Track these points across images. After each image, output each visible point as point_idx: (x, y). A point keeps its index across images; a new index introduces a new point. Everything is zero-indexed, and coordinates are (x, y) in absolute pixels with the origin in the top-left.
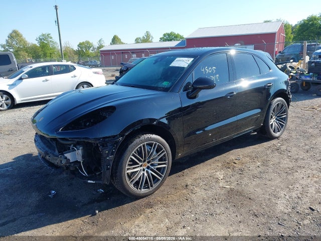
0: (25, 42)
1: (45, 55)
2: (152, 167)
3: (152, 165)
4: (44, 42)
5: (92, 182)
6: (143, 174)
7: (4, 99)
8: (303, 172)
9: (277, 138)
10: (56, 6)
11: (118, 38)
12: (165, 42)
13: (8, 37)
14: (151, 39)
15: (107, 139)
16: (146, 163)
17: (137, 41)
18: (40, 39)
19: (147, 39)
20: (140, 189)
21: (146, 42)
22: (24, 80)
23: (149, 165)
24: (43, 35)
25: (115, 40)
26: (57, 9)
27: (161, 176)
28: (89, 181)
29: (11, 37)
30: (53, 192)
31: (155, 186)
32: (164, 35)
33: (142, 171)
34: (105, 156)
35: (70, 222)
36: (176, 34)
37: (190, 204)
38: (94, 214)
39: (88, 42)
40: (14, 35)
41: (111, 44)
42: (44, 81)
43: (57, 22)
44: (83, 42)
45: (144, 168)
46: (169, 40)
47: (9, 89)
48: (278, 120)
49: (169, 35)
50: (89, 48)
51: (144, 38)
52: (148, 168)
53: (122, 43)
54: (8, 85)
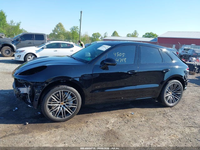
0: (64, 30)
1: (73, 38)
2: (67, 106)
3: (67, 105)
4: (74, 31)
5: (30, 106)
6: (60, 108)
7: (32, 58)
8: (169, 131)
9: (171, 107)
10: (81, 12)
11: (116, 33)
12: (146, 38)
13: (56, 26)
14: (137, 35)
15: (38, 84)
16: (63, 102)
17: (128, 36)
18: (72, 29)
19: (134, 35)
20: (56, 117)
21: (134, 37)
22: (44, 49)
23: (65, 104)
24: (74, 27)
25: (115, 34)
26: (81, 13)
27: (71, 113)
28: (29, 106)
29: (57, 26)
30: (17, 108)
31: (66, 117)
32: (146, 34)
33: (59, 106)
34: (36, 93)
35: (11, 125)
36: (154, 34)
37: (80, 132)
38: (25, 124)
39: (98, 33)
40: (59, 26)
41: (112, 36)
42: (54, 51)
43: (80, 20)
44: (96, 33)
45: (61, 105)
46: (148, 37)
47: (36, 53)
48: (174, 95)
49: (149, 34)
50: (99, 37)
51: (133, 34)
52: (64, 106)
53: (119, 36)
54: (36, 51)
